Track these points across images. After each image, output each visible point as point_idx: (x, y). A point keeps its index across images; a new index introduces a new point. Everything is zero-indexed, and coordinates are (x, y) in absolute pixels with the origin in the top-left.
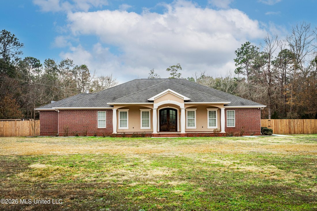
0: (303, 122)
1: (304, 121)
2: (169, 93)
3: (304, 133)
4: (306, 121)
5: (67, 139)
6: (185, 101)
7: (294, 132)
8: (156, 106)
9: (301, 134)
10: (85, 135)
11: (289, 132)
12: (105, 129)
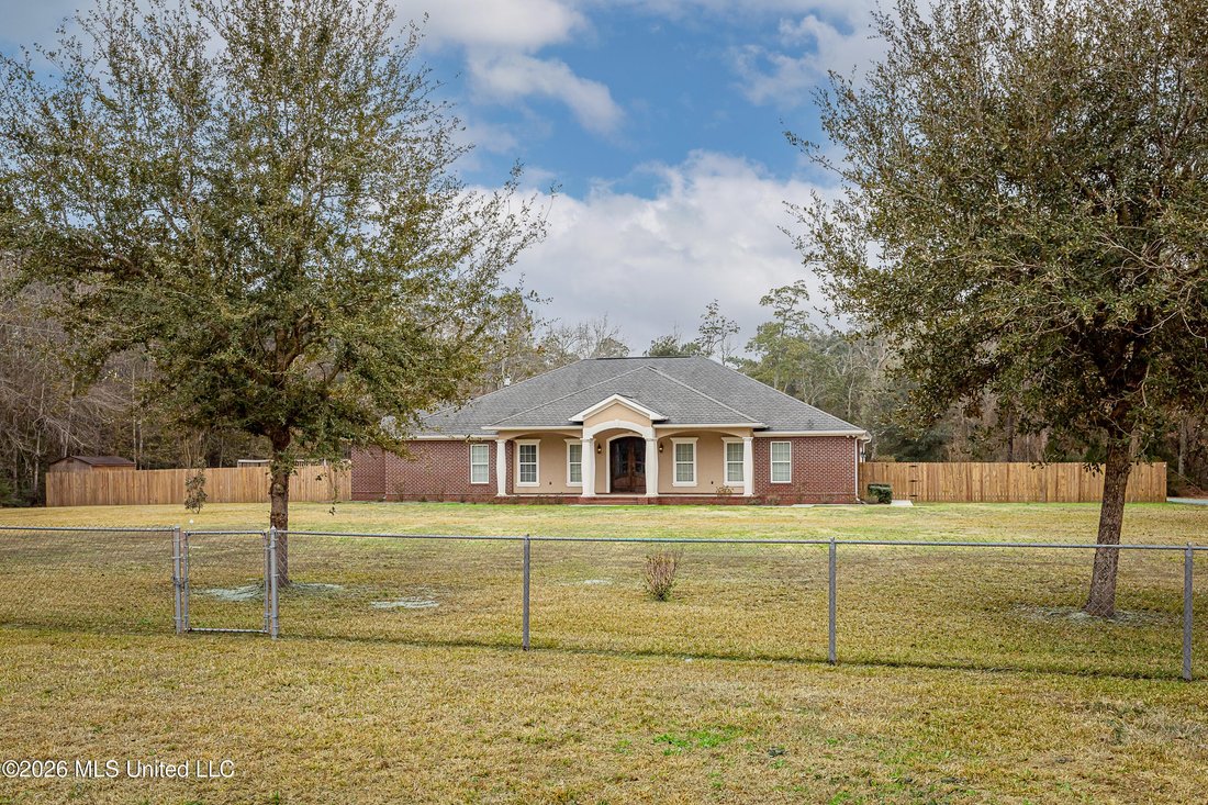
0: (1008, 470)
1: (1011, 469)
2: (617, 403)
3: (1008, 500)
4: (1015, 467)
5: (399, 507)
6: (655, 422)
7: (982, 496)
8: (588, 433)
9: (1000, 501)
10: (440, 499)
11: (967, 498)
12: (486, 485)
